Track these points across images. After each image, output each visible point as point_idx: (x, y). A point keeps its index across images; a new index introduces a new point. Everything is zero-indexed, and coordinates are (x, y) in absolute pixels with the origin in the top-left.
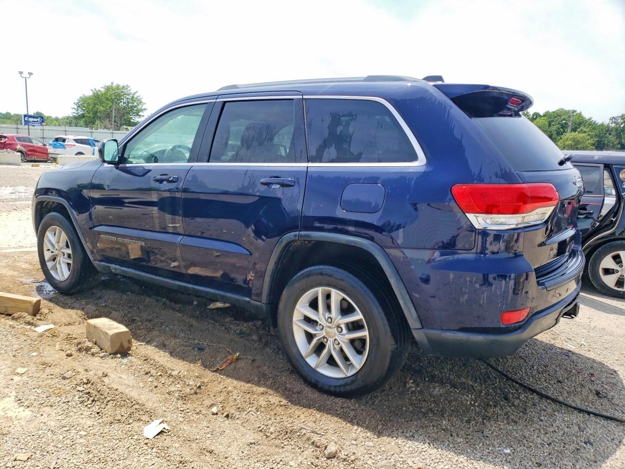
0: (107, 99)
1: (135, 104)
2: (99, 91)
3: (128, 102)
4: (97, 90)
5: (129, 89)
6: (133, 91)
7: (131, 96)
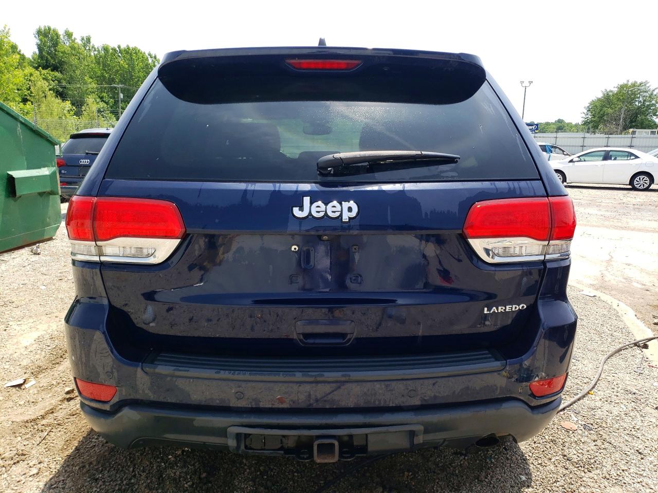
0: (619, 99)
1: (654, 102)
2: (611, 91)
3: (644, 101)
4: (608, 90)
5: (648, 85)
6: (652, 88)
7: (650, 93)
